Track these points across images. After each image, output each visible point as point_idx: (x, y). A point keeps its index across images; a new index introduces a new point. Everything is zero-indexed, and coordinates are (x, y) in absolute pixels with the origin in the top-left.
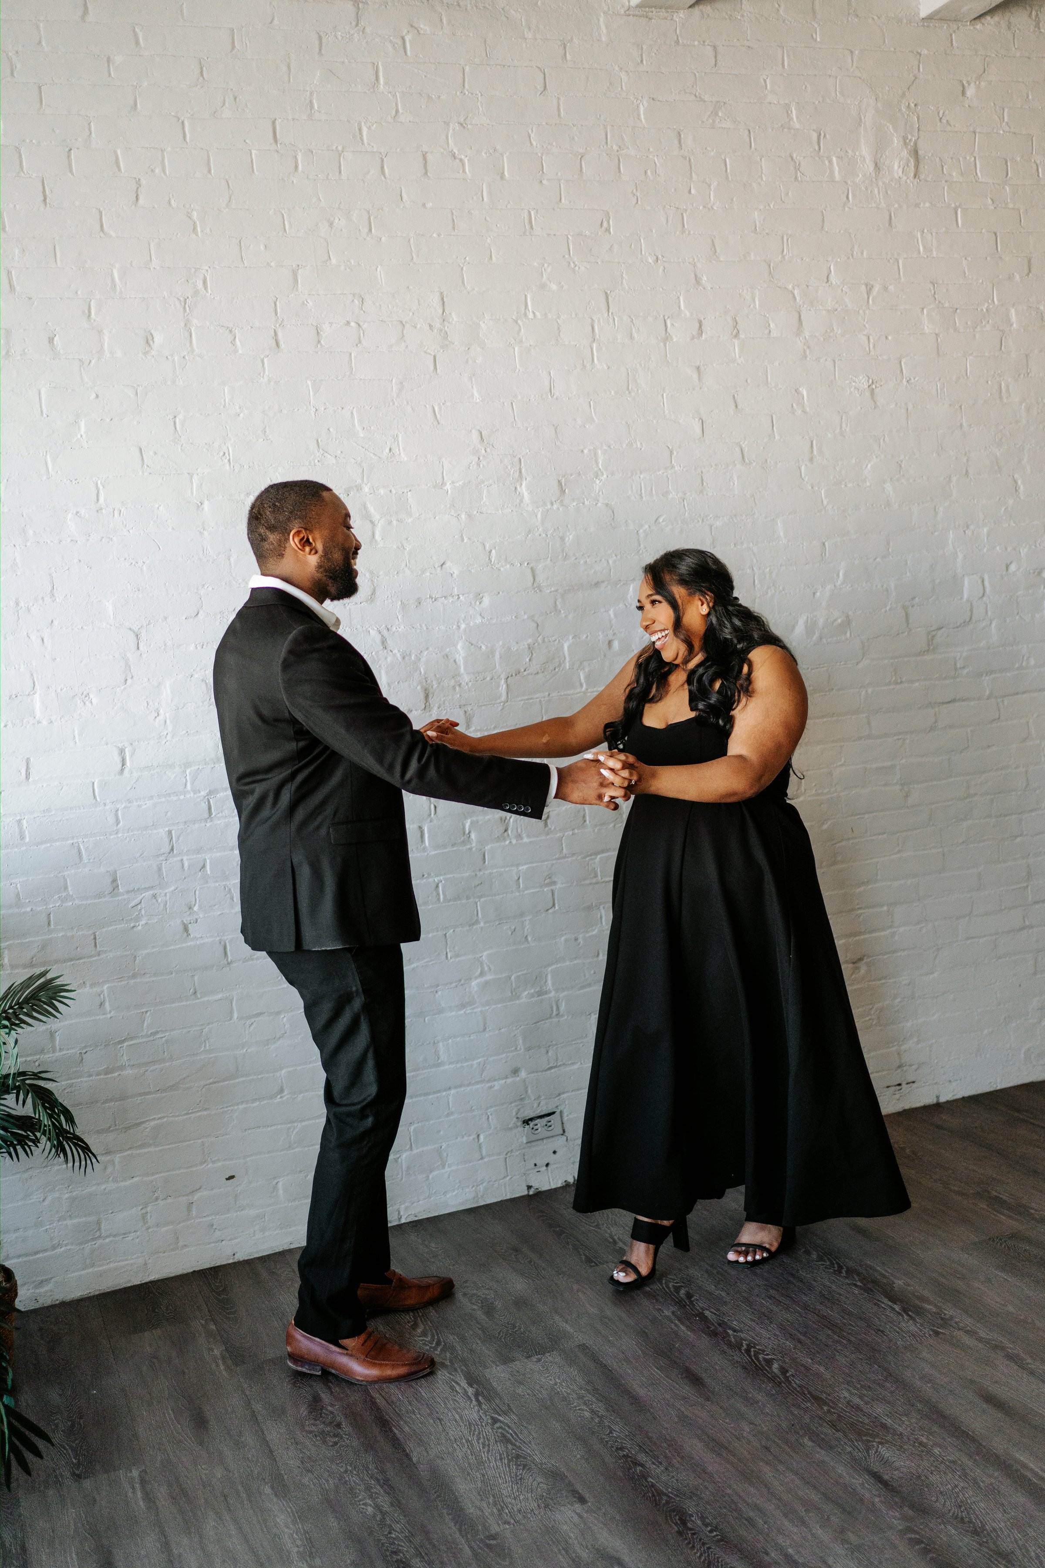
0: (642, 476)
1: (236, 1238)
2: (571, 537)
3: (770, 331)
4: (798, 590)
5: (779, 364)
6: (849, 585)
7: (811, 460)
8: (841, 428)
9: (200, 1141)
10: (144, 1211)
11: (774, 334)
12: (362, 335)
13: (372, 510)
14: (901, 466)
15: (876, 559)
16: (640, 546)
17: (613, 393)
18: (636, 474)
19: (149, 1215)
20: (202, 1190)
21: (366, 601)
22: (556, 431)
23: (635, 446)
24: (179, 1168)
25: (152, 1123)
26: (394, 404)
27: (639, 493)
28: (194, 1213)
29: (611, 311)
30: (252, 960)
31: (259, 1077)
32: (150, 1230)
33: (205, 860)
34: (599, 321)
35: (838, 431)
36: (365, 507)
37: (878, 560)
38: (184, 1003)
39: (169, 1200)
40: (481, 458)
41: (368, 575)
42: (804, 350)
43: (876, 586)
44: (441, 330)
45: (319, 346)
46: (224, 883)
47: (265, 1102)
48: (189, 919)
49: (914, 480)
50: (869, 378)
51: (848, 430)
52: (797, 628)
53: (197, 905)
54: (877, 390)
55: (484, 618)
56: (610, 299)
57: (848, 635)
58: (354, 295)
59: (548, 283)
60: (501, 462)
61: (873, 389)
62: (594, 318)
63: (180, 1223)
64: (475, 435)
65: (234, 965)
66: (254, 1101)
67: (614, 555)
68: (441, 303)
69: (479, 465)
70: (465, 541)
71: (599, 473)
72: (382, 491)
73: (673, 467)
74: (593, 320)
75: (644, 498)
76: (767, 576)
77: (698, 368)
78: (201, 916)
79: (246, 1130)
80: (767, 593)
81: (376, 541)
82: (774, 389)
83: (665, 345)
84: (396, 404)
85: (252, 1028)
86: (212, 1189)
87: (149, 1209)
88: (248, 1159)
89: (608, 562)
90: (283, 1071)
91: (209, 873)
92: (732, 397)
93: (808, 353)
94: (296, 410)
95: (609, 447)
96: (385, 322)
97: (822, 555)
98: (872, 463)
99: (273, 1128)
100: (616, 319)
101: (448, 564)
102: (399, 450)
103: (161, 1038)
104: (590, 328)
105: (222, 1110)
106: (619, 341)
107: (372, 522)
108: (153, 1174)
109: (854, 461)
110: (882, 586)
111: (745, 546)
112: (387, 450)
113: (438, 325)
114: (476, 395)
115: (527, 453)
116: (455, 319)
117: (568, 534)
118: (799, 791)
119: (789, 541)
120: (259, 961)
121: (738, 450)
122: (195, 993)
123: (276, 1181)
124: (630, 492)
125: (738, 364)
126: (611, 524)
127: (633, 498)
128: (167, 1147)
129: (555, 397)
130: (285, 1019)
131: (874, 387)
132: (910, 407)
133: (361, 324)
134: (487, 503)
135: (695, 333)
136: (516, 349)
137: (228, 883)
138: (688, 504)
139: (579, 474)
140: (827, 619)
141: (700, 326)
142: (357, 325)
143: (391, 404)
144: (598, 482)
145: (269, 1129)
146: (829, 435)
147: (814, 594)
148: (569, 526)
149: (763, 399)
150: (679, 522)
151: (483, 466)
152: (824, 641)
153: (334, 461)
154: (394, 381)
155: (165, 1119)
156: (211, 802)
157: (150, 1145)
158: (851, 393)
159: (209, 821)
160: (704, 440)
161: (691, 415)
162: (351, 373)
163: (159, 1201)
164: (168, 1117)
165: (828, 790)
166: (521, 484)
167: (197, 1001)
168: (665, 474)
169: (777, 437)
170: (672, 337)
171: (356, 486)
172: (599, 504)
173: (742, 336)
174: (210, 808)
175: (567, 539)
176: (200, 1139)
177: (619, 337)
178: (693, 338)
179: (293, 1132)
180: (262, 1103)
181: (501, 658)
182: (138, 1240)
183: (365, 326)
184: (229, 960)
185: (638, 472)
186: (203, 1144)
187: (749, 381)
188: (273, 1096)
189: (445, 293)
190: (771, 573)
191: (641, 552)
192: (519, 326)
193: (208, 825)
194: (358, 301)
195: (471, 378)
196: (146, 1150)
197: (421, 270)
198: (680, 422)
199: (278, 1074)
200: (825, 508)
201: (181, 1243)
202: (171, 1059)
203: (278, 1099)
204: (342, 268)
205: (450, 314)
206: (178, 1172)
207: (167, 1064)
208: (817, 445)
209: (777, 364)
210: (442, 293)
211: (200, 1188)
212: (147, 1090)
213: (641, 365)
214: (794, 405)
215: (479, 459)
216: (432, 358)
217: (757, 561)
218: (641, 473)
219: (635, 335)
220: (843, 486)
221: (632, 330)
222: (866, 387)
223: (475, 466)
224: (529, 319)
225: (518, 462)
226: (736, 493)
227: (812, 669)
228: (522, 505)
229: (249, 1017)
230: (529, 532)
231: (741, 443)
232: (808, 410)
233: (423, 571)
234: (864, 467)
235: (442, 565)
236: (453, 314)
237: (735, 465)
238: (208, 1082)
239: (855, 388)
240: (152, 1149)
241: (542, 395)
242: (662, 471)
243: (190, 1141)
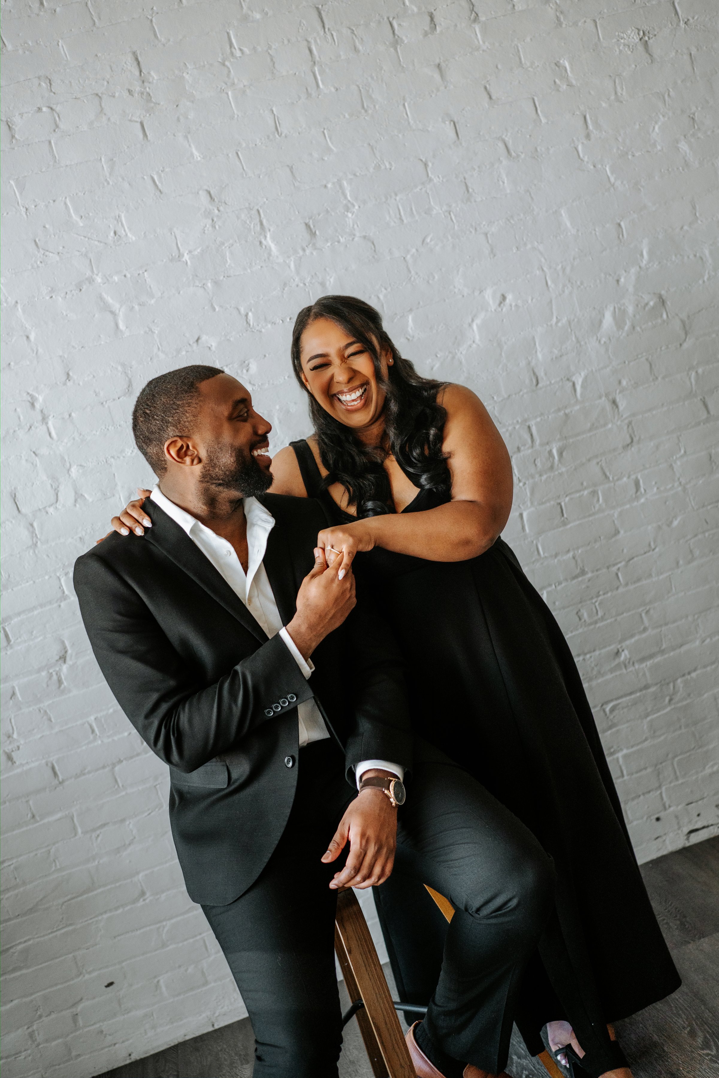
0: (398, 198)
1: (128, 1040)
2: (332, 280)
3: (514, 6)
4: (598, 281)
5: (531, 39)
6: (657, 263)
7: (588, 136)
8: (616, 93)
9: (71, 956)
10: (30, 1030)
11: (519, 7)
12: (57, 119)
13: (110, 300)
14: (693, 119)
15: (682, 228)
16: (409, 271)
17: (347, 116)
18: (391, 197)
19: (36, 1032)
20: (83, 1001)
21: (125, 395)
22: (292, 172)
23: (383, 167)
24: (56, 985)
25: (20, 947)
26: (108, 183)
27: (398, 216)
28: (81, 1022)
29: (327, 27)
30: (84, 774)
31: (117, 884)
32: (40, 1047)
33: (13, 687)
34: (315, 41)
35: (613, 97)
36: (101, 298)
37: (686, 228)
38: (24, 829)
39: (53, 1016)
40: (215, 219)
41: (120, 368)
42: (557, 17)
43: (688, 257)
44: (142, 93)
45: (14, 141)
46: (38, 706)
47: (129, 907)
48: (10, 747)
49: (713, 131)
50: (639, 30)
51: (624, 93)
52: (604, 321)
53: (15, 733)
54: (651, 41)
55: (254, 385)
56: (323, 14)
57: (665, 316)
58: (39, 78)
59: (250, 13)
60: (238, 218)
61: (646, 41)
62: (310, 39)
63: (68, 1035)
64: (203, 197)
65: (67, 783)
66: (116, 908)
67: (383, 289)
68: (135, 63)
69: (214, 227)
70: (217, 309)
71: (349, 205)
72: (116, 278)
73: (431, 180)
74: (308, 42)
75: (405, 221)
76: (561, 273)
77: (439, 66)
78: (22, 742)
79: (115, 937)
80: (563, 291)
81: (121, 331)
82: (530, 69)
83: (396, 50)
84: (111, 183)
85: (99, 839)
86: (94, 998)
87: (35, 1027)
88: (124, 964)
89: (378, 298)
90: (141, 875)
91: (20, 699)
92: (483, 89)
93: (562, 20)
94: (5, 214)
95: (355, 175)
96: (79, 98)
97: (619, 237)
98: (660, 124)
99: (142, 931)
100: (335, 34)
101: (204, 338)
102: (125, 230)
103: (9, 866)
104: (307, 51)
105: (86, 923)
106: (343, 57)
107: (113, 313)
108: (32, 994)
109: (637, 127)
110: (695, 256)
111: (529, 246)
112: (112, 234)
113: (138, 89)
114: (196, 153)
115: (264, 203)
116: (156, 78)
117: (328, 278)
118: (639, 493)
119: (578, 230)
120: (91, 775)
121: (501, 145)
122: (33, 816)
123: (156, 980)
124: (388, 218)
125: (483, 51)
126: (373, 257)
127: (392, 224)
128: (40, 966)
129: (283, 135)
130: (131, 826)
131: (646, 38)
132: (694, 51)
133: (54, 107)
134: (233, 265)
135: (427, 28)
136: (230, 93)
137: (42, 705)
138: (455, 216)
139: (327, 211)
140: (637, 306)
141: (432, 19)
142: (49, 110)
143: (106, 184)
144: (350, 215)
145: (139, 932)
146: (604, 105)
147: (618, 281)
148: (327, 269)
149: (519, 82)
150: (450, 238)
151: (219, 227)
152: (638, 329)
153: (58, 258)
154: (103, 159)
155: (31, 942)
156: (7, 629)
157: (20, 968)
158: (620, 51)
159: (8, 648)
160: (461, 144)
161: (440, 120)
162: (55, 162)
163: (44, 1019)
164: (34, 938)
165: (670, 486)
166: (265, 237)
167: (37, 824)
168: (424, 190)
169: (544, 120)
170: (402, 39)
171: (87, 279)
172: (356, 239)
173: (483, 18)
174: (7, 636)
175: (328, 283)
176: (71, 953)
177: (342, 53)
178: (426, 34)
179: (163, 930)
180: (127, 909)
181: (280, 422)
182: (30, 1058)
183: (58, 108)
184: (61, 779)
185: (393, 195)
186: (75, 958)
187: (499, 67)
188: (135, 901)
189: (138, 52)
190: (564, 269)
191: (412, 279)
192: (228, 68)
193: (9, 653)
194: (45, 83)
195: (186, 137)
196: (18, 974)
197: (106, 34)
198: (429, 129)
199: (135, 879)
200: (613, 185)
201: (74, 1054)
202: (24, 883)
203: (141, 903)
204: (21, 52)
205: (149, 73)
206: (55, 988)
207: (21, 889)
208: (591, 119)
209: (528, 39)
210: (134, 54)
211: (81, 999)
212: (7, 917)
213: (372, 78)
214: (557, 80)
215: (213, 220)
216: (139, 126)
217: (545, 260)
218: (396, 195)
219: (360, 48)
220: (630, 157)
221: (354, 42)
222: (638, 40)
223: (210, 229)
224: (236, 58)
225: (256, 213)
226: (508, 191)
227: (629, 362)
228: (271, 258)
229: (94, 830)
230: (285, 284)
231: (504, 137)
232: (574, 82)
233: (179, 351)
234: (651, 130)
235: (197, 341)
236: (152, 73)
237: (501, 162)
238: (66, 899)
239: (624, 45)
240: (24, 971)
241: (268, 137)
242: (419, 187)
243: (60, 957)
